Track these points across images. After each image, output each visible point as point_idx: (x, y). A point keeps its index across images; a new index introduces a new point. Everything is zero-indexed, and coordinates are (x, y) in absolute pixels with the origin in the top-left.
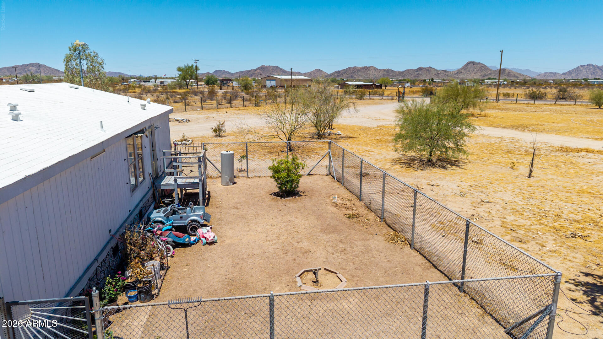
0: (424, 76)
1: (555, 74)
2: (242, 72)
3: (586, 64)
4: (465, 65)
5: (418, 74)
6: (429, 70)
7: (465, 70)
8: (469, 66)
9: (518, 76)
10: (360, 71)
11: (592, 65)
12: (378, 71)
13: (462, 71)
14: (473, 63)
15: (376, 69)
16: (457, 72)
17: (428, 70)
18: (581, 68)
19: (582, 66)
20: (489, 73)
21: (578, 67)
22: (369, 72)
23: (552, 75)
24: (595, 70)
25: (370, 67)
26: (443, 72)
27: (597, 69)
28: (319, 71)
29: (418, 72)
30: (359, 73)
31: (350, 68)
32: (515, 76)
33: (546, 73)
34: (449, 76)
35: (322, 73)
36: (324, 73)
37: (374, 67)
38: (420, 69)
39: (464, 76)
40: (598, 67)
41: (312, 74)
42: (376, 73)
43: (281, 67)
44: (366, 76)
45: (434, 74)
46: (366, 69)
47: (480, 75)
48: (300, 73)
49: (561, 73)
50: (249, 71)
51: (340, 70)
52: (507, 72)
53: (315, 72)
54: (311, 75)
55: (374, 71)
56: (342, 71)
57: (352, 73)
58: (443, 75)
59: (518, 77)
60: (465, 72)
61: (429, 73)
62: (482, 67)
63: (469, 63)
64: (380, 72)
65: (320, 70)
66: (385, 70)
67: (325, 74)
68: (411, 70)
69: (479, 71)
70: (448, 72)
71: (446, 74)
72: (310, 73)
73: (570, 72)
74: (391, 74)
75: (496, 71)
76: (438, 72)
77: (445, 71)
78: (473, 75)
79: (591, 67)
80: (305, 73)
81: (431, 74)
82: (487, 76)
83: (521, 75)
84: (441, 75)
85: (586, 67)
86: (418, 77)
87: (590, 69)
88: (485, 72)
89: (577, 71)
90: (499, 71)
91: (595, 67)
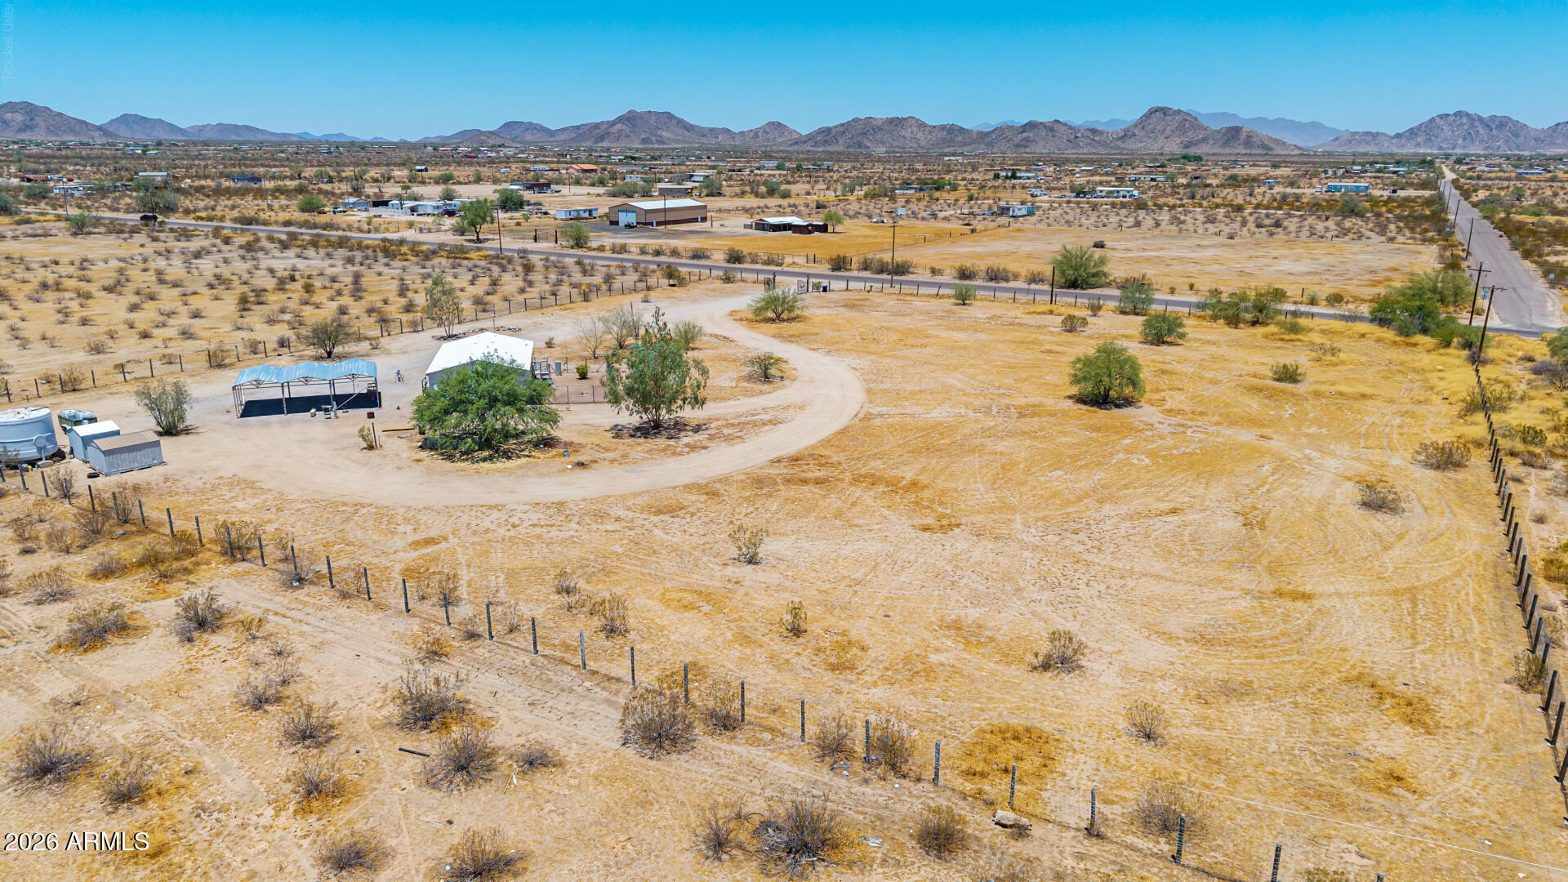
0: (1041, 143)
1: (1375, 136)
2: (578, 127)
3: (1451, 112)
4: (1145, 115)
5: (1025, 139)
6: (1052, 128)
7: (1143, 127)
8: (1154, 119)
9: (1271, 145)
10: (880, 129)
11: (1467, 114)
12: (928, 129)
13: (1137, 132)
14: (1164, 111)
15: (922, 125)
16: (1123, 134)
17: (1052, 130)
18: (1441, 122)
19: (1442, 117)
20: (1201, 136)
21: (1432, 120)
22: (903, 133)
23: (1370, 138)
24: (1472, 126)
25: (905, 119)
26: (1089, 134)
27: (1477, 124)
28: (777, 126)
29: (1025, 135)
30: (879, 136)
31: (856, 120)
32: (1264, 146)
34: (1103, 144)
35: (787, 133)
36: (792, 132)
37: (917, 121)
38: (1031, 126)
39: (1140, 145)
40: (1480, 119)
41: (759, 134)
42: (920, 135)
44: (895, 144)
45: (1065, 138)
46: (896, 123)
47: (1179, 141)
49: (1392, 133)
50: (596, 126)
51: (831, 125)
52: (1243, 136)
53: (768, 130)
54: (758, 137)
55: (915, 130)
56: (836, 127)
57: (859, 135)
58: (1088, 141)
60: (1143, 133)
61: (1053, 136)
62: (1186, 122)
63: (1158, 110)
64: (930, 133)
66: (943, 127)
67: (795, 136)
68: (1008, 127)
69: (1178, 133)
70: (1101, 133)
71: (1097, 138)
72: (755, 133)
73: (1412, 133)
74: (960, 139)
75: (1218, 132)
76: (1074, 135)
77: (1094, 131)
78: (1161, 140)
79: (1465, 120)
80: (742, 133)
81: (1060, 138)
82: (1196, 144)
83: (1278, 142)
84: (1082, 142)
85: (1451, 118)
86: (1025, 147)
87: (1461, 124)
88: (1191, 134)
89: (1427, 129)
90: (1225, 134)
91: (1474, 119)
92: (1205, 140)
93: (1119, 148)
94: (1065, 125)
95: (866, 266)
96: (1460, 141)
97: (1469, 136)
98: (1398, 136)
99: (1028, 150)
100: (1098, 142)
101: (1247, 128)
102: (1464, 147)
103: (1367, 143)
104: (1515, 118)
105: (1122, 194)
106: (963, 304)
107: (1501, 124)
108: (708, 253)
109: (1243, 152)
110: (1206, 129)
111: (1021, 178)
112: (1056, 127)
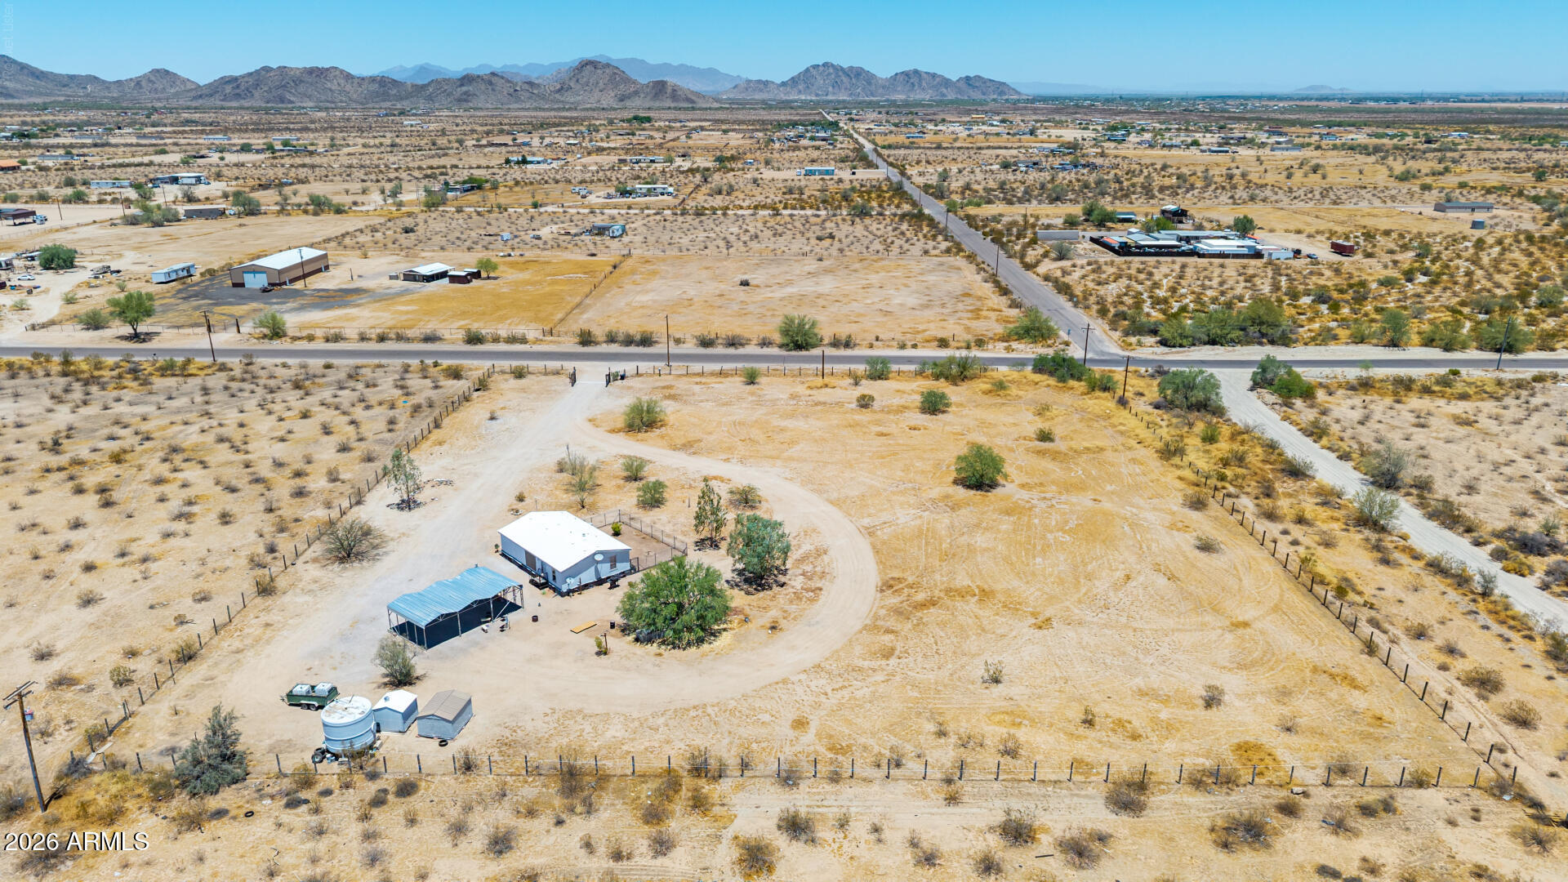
1: (766, 83)
3: (820, 63)
4: (577, 68)
5: (465, 93)
6: (490, 80)
7: (578, 80)
9: (694, 98)
10: (301, 81)
11: (832, 65)
12: (356, 81)
13: (572, 84)
14: (595, 64)
15: (349, 77)
16: (558, 87)
17: (491, 83)
18: (814, 72)
19: (814, 67)
20: (632, 90)
21: (807, 70)
22: (329, 85)
23: (762, 86)
24: (837, 76)
25: (327, 69)
26: (526, 87)
27: (840, 73)
28: (165, 74)
29: (464, 89)
30: (300, 88)
31: (266, 70)
32: (688, 100)
34: (543, 97)
35: (178, 83)
36: (185, 81)
37: (342, 71)
38: (468, 79)
39: (578, 98)
40: (842, 69)
41: (143, 83)
42: (348, 87)
43: (20, 60)
44: (323, 98)
45: (505, 91)
46: (317, 73)
47: (613, 94)
48: (95, 78)
49: (779, 82)
52: (669, 90)
53: (153, 78)
54: (141, 88)
55: (342, 82)
56: (243, 77)
57: (277, 88)
58: (528, 94)
60: (578, 87)
61: (493, 90)
62: (616, 75)
63: (584, 64)
64: (360, 85)
65: (167, 72)
66: (373, 79)
67: (190, 87)
69: (610, 86)
70: (538, 86)
71: (535, 92)
72: (138, 83)
73: (794, 81)
74: (394, 92)
75: (647, 86)
76: (514, 88)
77: (531, 84)
78: (597, 94)
79: (831, 70)
80: (119, 82)
81: (500, 91)
82: (629, 97)
83: (698, 94)
84: (524, 95)
85: (821, 69)
86: (466, 101)
87: (829, 74)
88: (623, 89)
89: (805, 78)
90: (653, 87)
91: (838, 69)
92: (636, 93)
93: (559, 101)
94: (503, 78)
95: (611, 339)
96: (830, 89)
97: (836, 85)
98: (784, 84)
99: (471, 105)
100: (538, 95)
101: (670, 81)
102: (834, 94)
103: (761, 90)
104: (866, 69)
105: (658, 191)
106: (752, 383)
107: (857, 74)
108: (439, 333)
109: (672, 105)
110: (634, 82)
111: (531, 162)
112: (494, 80)
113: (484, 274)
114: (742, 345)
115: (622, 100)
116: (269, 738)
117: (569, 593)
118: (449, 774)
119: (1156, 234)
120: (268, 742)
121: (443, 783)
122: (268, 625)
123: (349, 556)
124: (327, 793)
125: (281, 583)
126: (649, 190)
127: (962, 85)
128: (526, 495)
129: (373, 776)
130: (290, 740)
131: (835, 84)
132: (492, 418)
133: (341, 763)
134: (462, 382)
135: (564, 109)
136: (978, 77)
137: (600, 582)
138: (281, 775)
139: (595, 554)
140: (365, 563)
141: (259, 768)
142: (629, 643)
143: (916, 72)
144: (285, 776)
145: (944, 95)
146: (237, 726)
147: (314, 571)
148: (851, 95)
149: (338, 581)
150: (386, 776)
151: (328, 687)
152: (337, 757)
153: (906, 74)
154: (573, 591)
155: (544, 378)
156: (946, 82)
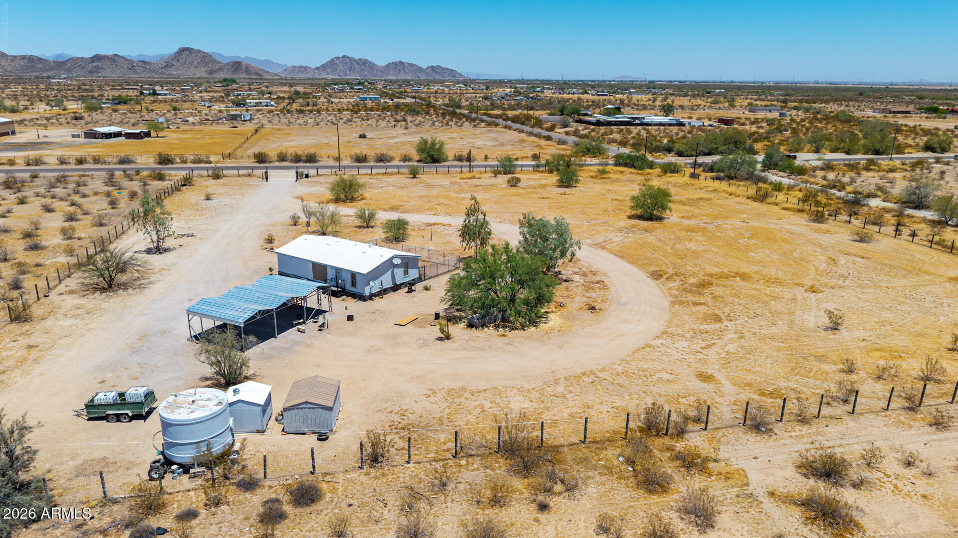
0: (108, 70)
1: (306, 68)
3: (340, 56)
4: (177, 52)
5: (96, 67)
7: (178, 61)
8: (183, 55)
11: (348, 57)
12: (10, 58)
13: (174, 63)
14: (190, 50)
16: (165, 64)
17: (114, 61)
18: (337, 62)
19: (336, 58)
20: (217, 67)
21: (332, 60)
23: (303, 70)
24: (352, 64)
26: (141, 64)
27: (354, 62)
29: (95, 64)
32: (257, 74)
33: (294, 67)
34: (154, 71)
38: (97, 58)
39: (179, 72)
40: (355, 60)
42: (4, 63)
45: (126, 68)
47: (204, 70)
49: (314, 67)
52: (244, 67)
58: (142, 69)
59: (261, 75)
60: (178, 64)
61: (116, 65)
62: (205, 58)
63: (182, 50)
64: (13, 61)
68: (79, 58)
69: (202, 65)
70: (150, 64)
71: (148, 67)
73: (324, 67)
74: (40, 65)
75: (228, 64)
76: (132, 65)
77: (144, 62)
78: (192, 70)
79: (348, 60)
81: (122, 67)
82: (216, 71)
83: (264, 71)
84: (139, 69)
85: (341, 59)
86: (98, 72)
87: (346, 63)
88: (211, 66)
89: (332, 64)
90: (232, 66)
91: (352, 60)
92: (221, 69)
93: (165, 74)
94: (123, 57)
95: (283, 159)
96: (348, 72)
98: (317, 68)
99: (100, 75)
100: (150, 70)
101: (245, 62)
102: (350, 75)
103: (303, 72)
105: (264, 104)
106: (415, 177)
107: (364, 63)
108: (132, 158)
109: (247, 77)
110: (219, 62)
111: (160, 94)
112: (116, 58)
113: (153, 134)
114: (389, 161)
115: (211, 74)
116: (72, 459)
117: (371, 297)
118: (354, 469)
119: (617, 116)
120: (71, 463)
121: (352, 481)
122: (30, 347)
123: (110, 286)
124: (189, 515)
125: (36, 310)
126: (256, 103)
127: (429, 71)
128: (274, 237)
129: (249, 485)
130: (104, 458)
131: (351, 69)
132: (208, 199)
133: (194, 476)
134: (165, 183)
135: (170, 78)
136: (439, 67)
137: (396, 288)
138: (107, 501)
139: (392, 258)
140: (130, 291)
141: (68, 497)
142: (463, 328)
143: (401, 62)
144: (115, 501)
145: (419, 77)
146: (32, 439)
147: (72, 301)
148: (361, 76)
149: (104, 305)
150: (267, 483)
151: (143, 391)
152: (185, 468)
153: (395, 64)
154: (375, 295)
155: (238, 178)
156: (420, 69)
